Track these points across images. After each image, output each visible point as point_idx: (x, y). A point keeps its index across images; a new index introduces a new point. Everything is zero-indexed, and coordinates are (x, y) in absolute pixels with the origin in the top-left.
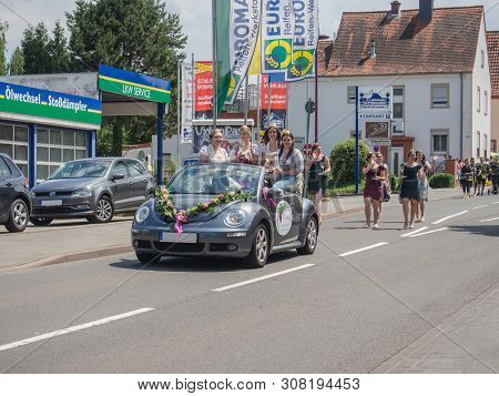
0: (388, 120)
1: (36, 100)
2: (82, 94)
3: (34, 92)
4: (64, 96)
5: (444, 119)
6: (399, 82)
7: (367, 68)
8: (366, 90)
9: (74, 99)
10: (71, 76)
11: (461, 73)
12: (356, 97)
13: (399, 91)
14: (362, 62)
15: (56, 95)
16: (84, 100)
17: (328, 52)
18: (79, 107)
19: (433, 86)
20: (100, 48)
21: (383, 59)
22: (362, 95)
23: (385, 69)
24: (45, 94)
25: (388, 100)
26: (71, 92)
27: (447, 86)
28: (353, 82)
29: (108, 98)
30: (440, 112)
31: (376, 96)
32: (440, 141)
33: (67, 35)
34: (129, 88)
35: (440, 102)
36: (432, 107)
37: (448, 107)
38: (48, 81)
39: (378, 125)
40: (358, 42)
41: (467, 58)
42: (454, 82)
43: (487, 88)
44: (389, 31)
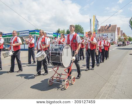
5: (112, 37)
6: (107, 33)
8: (104, 34)
17: (99, 30)
21: (105, 31)
23: (106, 32)
25: (107, 35)
28: (102, 34)
32: (112, 40)
35: (112, 35)
40: (103, 29)
41: (114, 31)
42: (113, 33)
43: (117, 34)
44: (106, 28)
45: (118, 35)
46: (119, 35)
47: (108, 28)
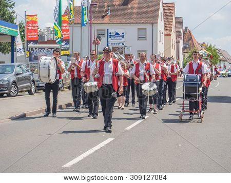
0: (123, 46)
5: (144, 45)
7: (106, 20)
8: (112, 31)
11: (152, 23)
12: (107, 35)
14: (103, 17)
19: (139, 29)
21: (114, 15)
22: (110, 33)
23: (115, 20)
25: (123, 36)
27: (145, 29)
30: (142, 42)
31: (117, 34)
36: (138, 40)
37: (146, 40)
39: (118, 48)
40: (101, 7)
41: (155, 16)
42: (148, 27)
43: (163, 30)
44: (117, 2)
45: (168, 35)
46: (170, 35)
47: (126, 2)
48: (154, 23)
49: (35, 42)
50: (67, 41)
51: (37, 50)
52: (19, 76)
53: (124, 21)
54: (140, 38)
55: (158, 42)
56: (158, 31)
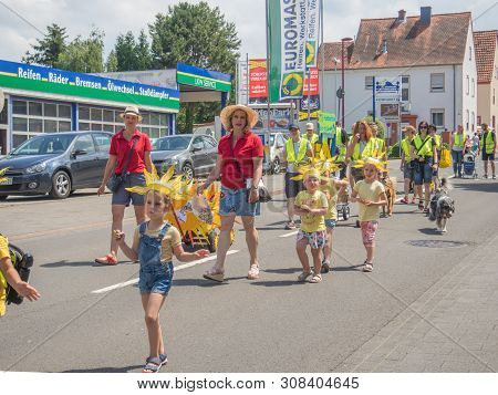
0: (398, 103)
1: (130, 91)
2: (164, 85)
3: (129, 85)
4: (151, 87)
6: (403, 72)
7: (381, 62)
8: (381, 79)
9: (159, 89)
10: (156, 72)
11: (454, 65)
12: (372, 85)
13: (405, 80)
14: (376, 58)
15: (145, 87)
16: (167, 91)
18: (163, 95)
19: (432, 75)
20: (175, 51)
21: (393, 54)
22: (377, 83)
23: (394, 63)
24: (137, 86)
25: (398, 87)
26: (156, 84)
27: (443, 75)
28: (371, 73)
29: (185, 89)
30: (437, 95)
31: (389, 84)
33: (150, 41)
34: (200, 81)
35: (437, 88)
36: (431, 92)
37: (444, 91)
38: (138, 76)
39: (391, 106)
40: (373, 42)
41: (459, 53)
42: (448, 72)
43: (474, 75)
44: (398, 33)
45: (484, 82)
46: (488, 83)
47: (413, 33)
48: (457, 65)
49: (263, 100)
50: (315, 97)
51: (261, 112)
52: (197, 153)
53: (408, 63)
54: (434, 89)
55: (464, 95)
56: (464, 77)
